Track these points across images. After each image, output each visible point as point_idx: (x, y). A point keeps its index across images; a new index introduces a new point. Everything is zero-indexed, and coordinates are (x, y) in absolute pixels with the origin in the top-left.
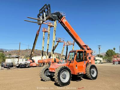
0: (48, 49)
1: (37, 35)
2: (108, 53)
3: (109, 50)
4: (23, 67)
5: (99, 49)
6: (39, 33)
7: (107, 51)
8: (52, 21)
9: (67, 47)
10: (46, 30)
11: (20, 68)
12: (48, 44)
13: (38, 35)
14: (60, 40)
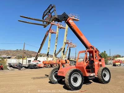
0: (56, 50)
1: (46, 36)
4: (33, 67)
6: (48, 34)
8: (58, 22)
10: (53, 31)
11: (30, 68)
12: (56, 46)
14: (68, 41)
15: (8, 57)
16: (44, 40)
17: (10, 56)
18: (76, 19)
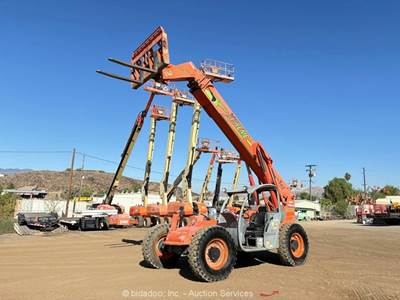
0: (167, 174)
1: (136, 129)
2: (333, 189)
3: (336, 180)
4: (92, 226)
5: (311, 175)
6: (142, 122)
7: (331, 184)
9: (220, 166)
10: (160, 112)
12: (169, 158)
13: (139, 129)
14: (206, 144)
15: (37, 193)
16: (131, 140)
17: (43, 192)
18: (223, 76)
